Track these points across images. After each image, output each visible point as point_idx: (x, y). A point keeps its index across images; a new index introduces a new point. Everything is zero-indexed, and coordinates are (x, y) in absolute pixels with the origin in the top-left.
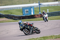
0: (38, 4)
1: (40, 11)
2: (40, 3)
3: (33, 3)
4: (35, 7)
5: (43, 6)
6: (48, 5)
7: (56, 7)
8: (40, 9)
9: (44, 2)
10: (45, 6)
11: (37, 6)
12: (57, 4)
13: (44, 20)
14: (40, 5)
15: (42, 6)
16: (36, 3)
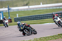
0: (7, 9)
1: (9, 16)
2: (9, 8)
3: (2, 8)
4: (4, 12)
5: (13, 11)
6: (17, 10)
7: (26, 11)
8: (10, 14)
9: (13, 6)
10: (14, 11)
11: (6, 11)
12: (27, 9)
13: (4, 25)
14: (9, 10)
15: (11, 11)
16: (5, 8)
